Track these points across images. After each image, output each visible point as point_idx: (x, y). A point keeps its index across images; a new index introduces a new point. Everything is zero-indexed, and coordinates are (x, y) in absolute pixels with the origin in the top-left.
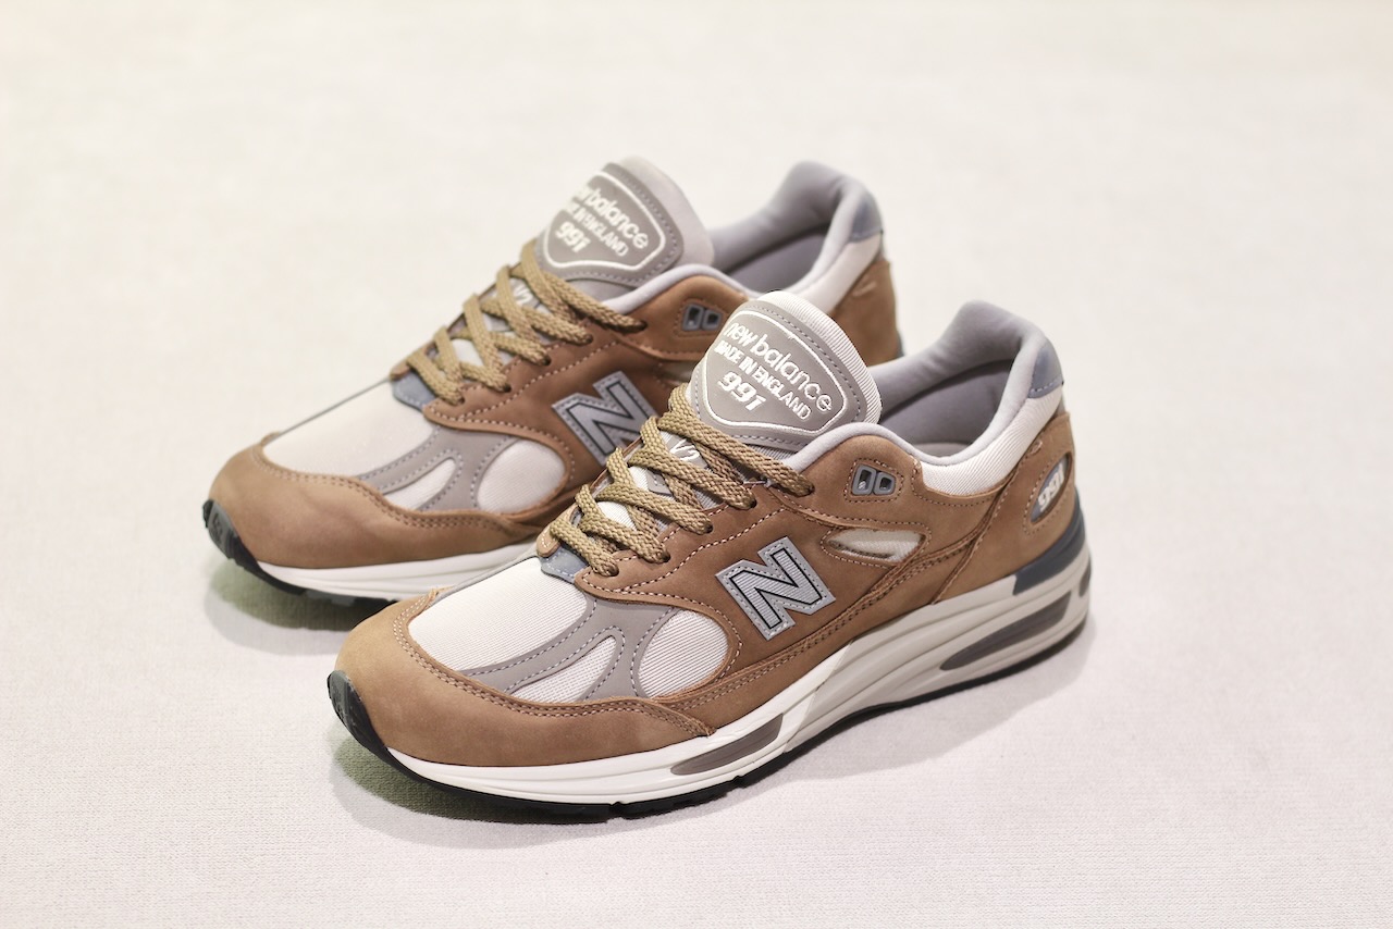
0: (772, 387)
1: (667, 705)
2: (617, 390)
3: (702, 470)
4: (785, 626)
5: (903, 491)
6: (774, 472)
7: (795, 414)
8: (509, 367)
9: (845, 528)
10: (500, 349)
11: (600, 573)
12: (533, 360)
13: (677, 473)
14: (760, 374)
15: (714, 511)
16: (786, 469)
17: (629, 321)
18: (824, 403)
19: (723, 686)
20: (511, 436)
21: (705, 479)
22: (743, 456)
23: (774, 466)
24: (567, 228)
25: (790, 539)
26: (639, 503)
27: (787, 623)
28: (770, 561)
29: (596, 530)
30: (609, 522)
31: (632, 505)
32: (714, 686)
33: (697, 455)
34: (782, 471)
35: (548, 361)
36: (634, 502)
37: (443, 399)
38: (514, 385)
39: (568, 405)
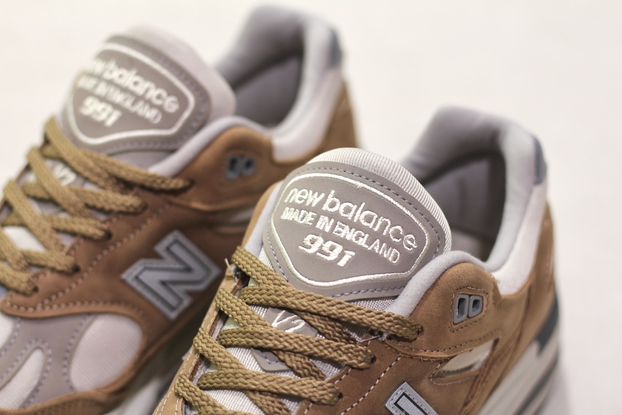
0: (357, 238)
2: (176, 249)
6: (389, 324)
7: (386, 259)
8: (73, 248)
10: (58, 231)
12: (96, 237)
14: (340, 229)
17: (180, 183)
18: (409, 242)
20: (89, 314)
21: (321, 348)
22: (355, 315)
23: (388, 319)
24: (92, 104)
25: (408, 383)
26: (261, 387)
31: (253, 391)
33: (303, 323)
35: (108, 235)
36: (254, 387)
37: (17, 292)
38: (81, 265)
39: (135, 273)
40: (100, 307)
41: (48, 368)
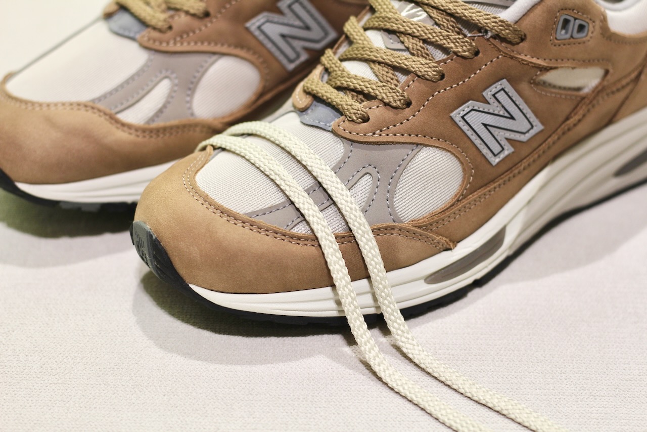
1: (420, 227)
2: (296, 7)
3: (432, 27)
4: (506, 153)
5: (595, 33)
6: (493, 24)
9: (552, 68)
11: (353, 121)
13: (410, 31)
15: (444, 61)
16: (502, 21)
19: (461, 207)
20: (214, 53)
21: (434, 35)
22: (466, 13)
23: (494, 20)
25: (508, 81)
26: (380, 59)
27: (508, 150)
28: (492, 100)
29: (345, 84)
30: (356, 77)
31: (374, 62)
32: (455, 209)
33: (425, 15)
34: (500, 23)
36: (375, 58)
37: (154, 28)
38: (212, 11)
39: (258, 24)
40: (225, 49)
41: (174, 94)
